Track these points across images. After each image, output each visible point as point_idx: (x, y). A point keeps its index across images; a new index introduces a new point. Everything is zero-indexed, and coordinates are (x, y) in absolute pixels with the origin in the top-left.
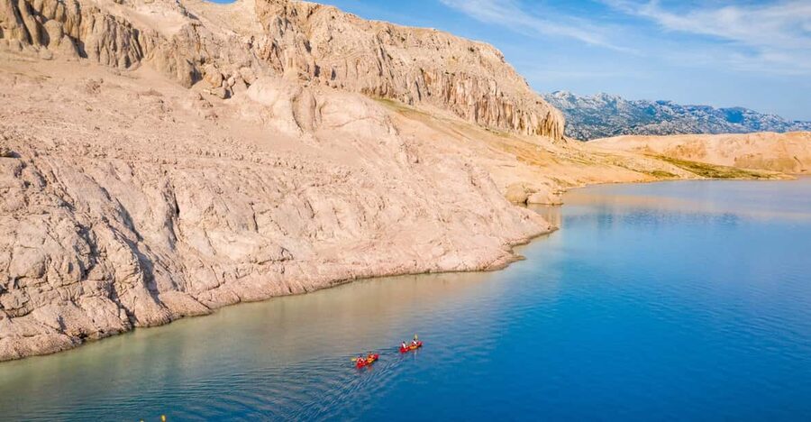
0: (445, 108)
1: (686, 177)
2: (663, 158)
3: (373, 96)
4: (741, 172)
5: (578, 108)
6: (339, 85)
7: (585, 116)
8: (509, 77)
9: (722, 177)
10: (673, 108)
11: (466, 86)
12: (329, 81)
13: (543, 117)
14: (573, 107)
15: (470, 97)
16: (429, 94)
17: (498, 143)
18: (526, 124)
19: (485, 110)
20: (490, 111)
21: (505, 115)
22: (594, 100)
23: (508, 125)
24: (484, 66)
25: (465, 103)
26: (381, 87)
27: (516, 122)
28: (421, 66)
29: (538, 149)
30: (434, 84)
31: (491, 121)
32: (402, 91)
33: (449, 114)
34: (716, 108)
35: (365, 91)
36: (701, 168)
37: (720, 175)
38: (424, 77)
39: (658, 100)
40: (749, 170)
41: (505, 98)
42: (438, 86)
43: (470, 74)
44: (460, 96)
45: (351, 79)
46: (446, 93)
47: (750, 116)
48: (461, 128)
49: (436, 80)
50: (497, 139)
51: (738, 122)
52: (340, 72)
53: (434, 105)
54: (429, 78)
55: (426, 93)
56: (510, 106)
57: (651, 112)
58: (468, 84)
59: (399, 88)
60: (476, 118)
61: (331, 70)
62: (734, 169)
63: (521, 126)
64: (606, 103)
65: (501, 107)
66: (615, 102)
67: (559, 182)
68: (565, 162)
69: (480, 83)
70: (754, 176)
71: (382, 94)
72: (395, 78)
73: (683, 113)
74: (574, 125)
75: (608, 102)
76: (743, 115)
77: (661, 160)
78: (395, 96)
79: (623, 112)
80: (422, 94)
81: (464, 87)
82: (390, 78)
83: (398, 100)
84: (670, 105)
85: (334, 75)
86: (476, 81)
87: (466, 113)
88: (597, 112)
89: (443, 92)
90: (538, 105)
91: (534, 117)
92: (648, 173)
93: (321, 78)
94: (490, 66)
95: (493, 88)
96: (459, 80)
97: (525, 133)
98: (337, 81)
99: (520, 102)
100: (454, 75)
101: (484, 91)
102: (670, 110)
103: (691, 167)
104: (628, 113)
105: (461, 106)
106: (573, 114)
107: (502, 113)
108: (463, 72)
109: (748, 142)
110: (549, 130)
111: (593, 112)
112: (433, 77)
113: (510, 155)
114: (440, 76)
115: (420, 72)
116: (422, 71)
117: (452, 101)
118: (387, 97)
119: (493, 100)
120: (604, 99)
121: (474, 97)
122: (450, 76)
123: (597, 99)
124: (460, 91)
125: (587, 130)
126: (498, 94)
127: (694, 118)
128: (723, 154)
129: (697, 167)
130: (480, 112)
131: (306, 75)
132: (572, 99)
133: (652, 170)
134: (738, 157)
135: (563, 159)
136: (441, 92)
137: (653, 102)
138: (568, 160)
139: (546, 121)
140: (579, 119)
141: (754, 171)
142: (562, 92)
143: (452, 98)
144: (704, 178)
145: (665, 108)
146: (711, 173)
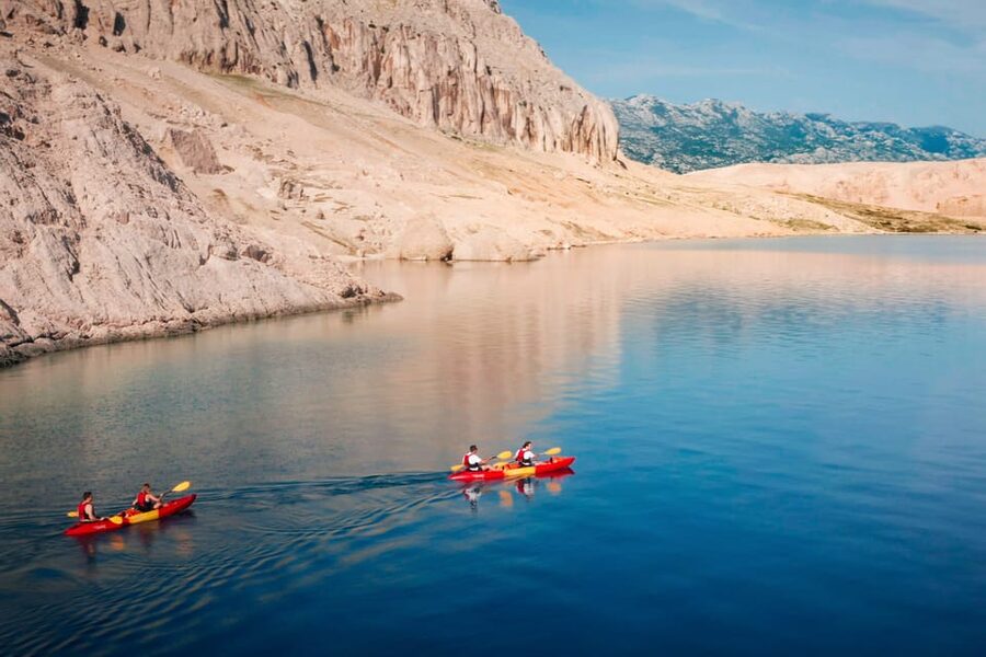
0: (370, 97)
1: (850, 231)
2: (810, 198)
3: (207, 68)
4: (948, 221)
5: (671, 125)
6: (129, 45)
7: (685, 139)
8: (505, 39)
9: (916, 230)
10: (834, 126)
11: (412, 52)
12: (109, 37)
13: (574, 116)
14: (662, 123)
15: (421, 74)
16: (335, 68)
17: (474, 162)
18: (540, 128)
19: (454, 100)
20: (464, 104)
21: (497, 111)
22: (698, 111)
23: (504, 132)
24: (453, 16)
25: (412, 86)
26: (223, 50)
27: (519, 125)
28: (317, 13)
29: (558, 175)
30: (344, 49)
31: (466, 123)
32: (274, 59)
33: (379, 108)
34: (904, 126)
35: (188, 58)
36: (878, 214)
37: (911, 226)
38: (323, 34)
39: (809, 112)
40: (960, 218)
41: (496, 77)
42: (354, 52)
43: (420, 28)
44: (401, 72)
45: (157, 32)
46: (371, 67)
47: (959, 141)
48: (395, 131)
49: (348, 41)
50: (472, 153)
51: (941, 152)
52: (135, 19)
53: (347, 90)
54: (335, 37)
55: (328, 65)
56: (507, 94)
57: (799, 135)
58: (417, 48)
59: (266, 52)
60: (436, 116)
61: (113, 16)
62: (934, 216)
63: (530, 134)
64: (719, 116)
65: (487, 96)
66: (735, 114)
67: (579, 230)
68: (612, 201)
69: (440, 46)
70: (968, 227)
71: (227, 65)
72: (258, 34)
73: (850, 134)
74: (663, 154)
75: (723, 114)
76: (948, 139)
77: (805, 202)
78: (255, 69)
79: (750, 133)
80: (319, 69)
81: (407, 54)
82: (245, 32)
83: (263, 76)
84: (829, 122)
85: (119, 25)
86: (432, 43)
87: (413, 106)
88: (705, 132)
89: (365, 64)
90: (564, 92)
91: (555, 117)
92: (780, 223)
93: (91, 31)
94: (466, 16)
95: (469, 56)
96: (398, 41)
97: (538, 145)
98: (127, 38)
99: (526, 86)
100: (386, 29)
101: (450, 62)
102: (829, 129)
103: (861, 213)
104: (756, 134)
105: (405, 93)
106: (663, 137)
107: (489, 108)
108: (406, 24)
109: (957, 176)
110: (588, 142)
111: (698, 131)
112: (342, 33)
113: (496, 184)
114: (357, 32)
115: (316, 23)
116: (320, 22)
117: (383, 82)
118: (238, 70)
119: (469, 79)
120: (715, 109)
121: (428, 74)
122: (378, 32)
123: (704, 109)
124: (399, 61)
125: (688, 163)
126: (481, 68)
127: (868, 143)
128: (917, 196)
129: (870, 213)
130: (443, 104)
131: (56, 24)
132: (659, 109)
133: (786, 217)
134: (942, 202)
135: (608, 195)
136: (359, 65)
137: (800, 116)
138: (620, 197)
139: (581, 123)
140: (673, 144)
141: (970, 220)
142: (642, 96)
143: (384, 75)
144: (882, 232)
145: (821, 125)
146: (895, 223)
